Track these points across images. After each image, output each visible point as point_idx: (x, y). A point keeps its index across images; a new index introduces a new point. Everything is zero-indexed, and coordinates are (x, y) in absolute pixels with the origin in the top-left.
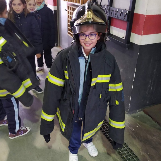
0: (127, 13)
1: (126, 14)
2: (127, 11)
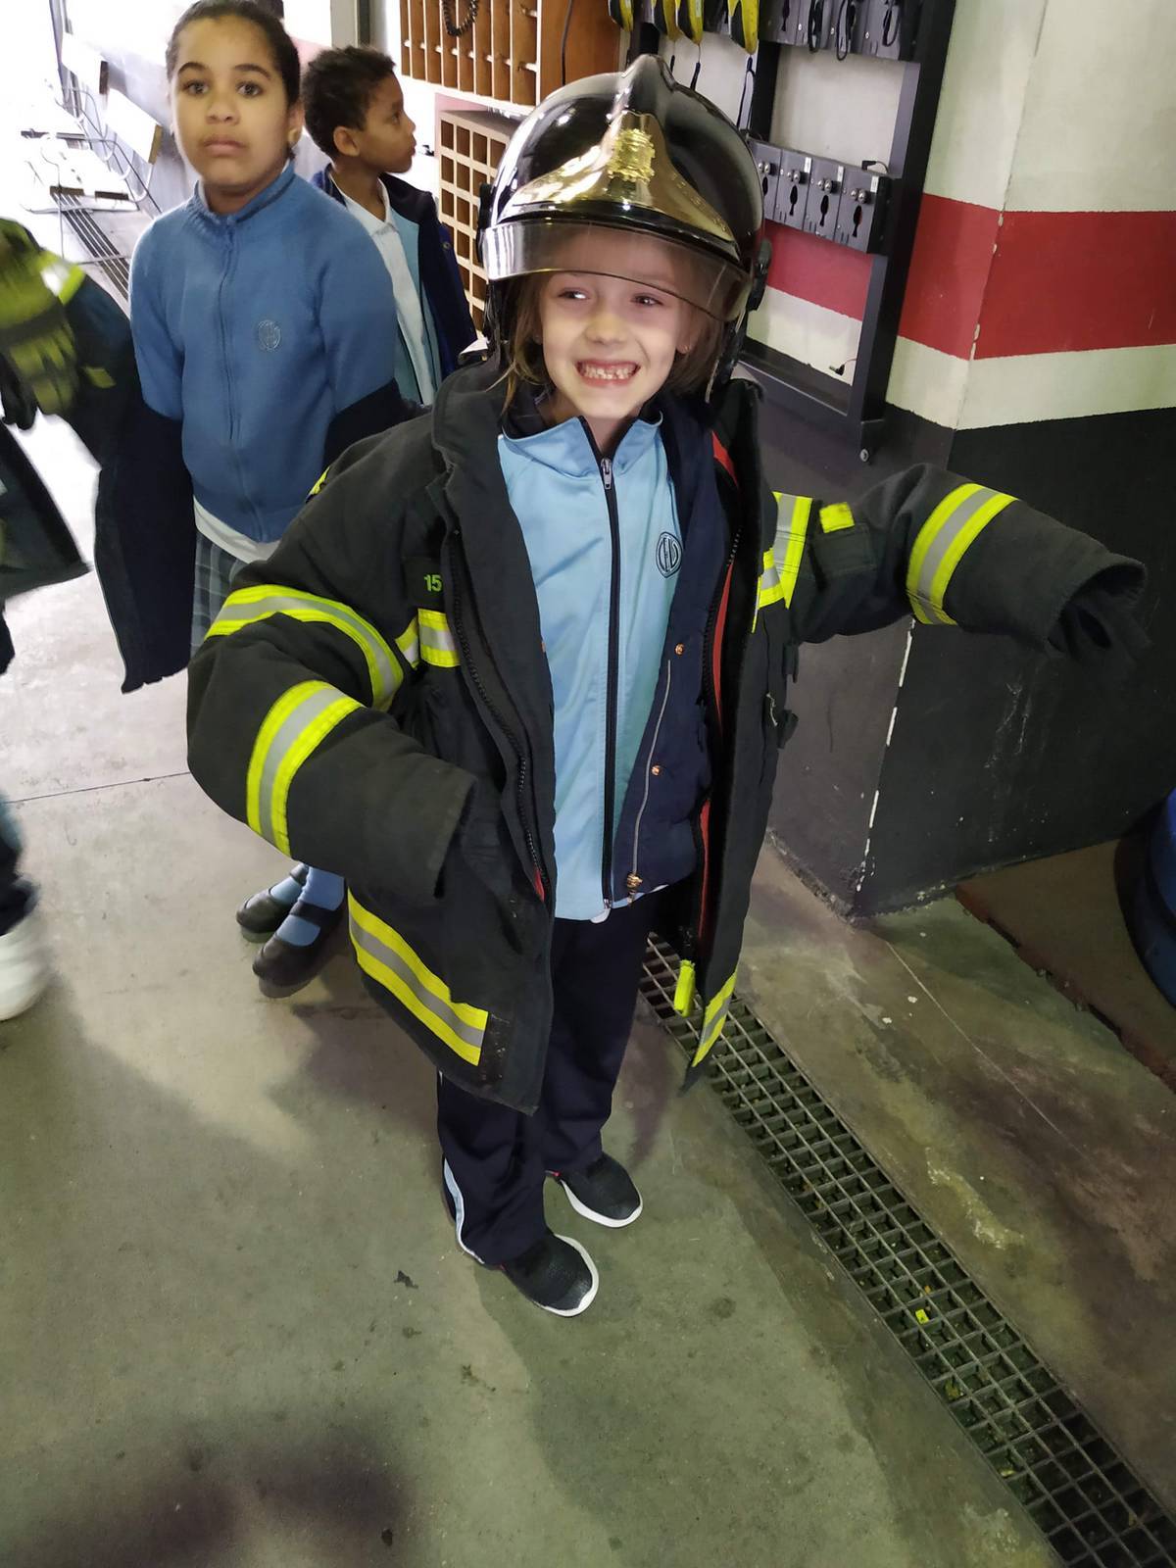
0: (874, 189)
1: (869, 197)
2: (875, 180)
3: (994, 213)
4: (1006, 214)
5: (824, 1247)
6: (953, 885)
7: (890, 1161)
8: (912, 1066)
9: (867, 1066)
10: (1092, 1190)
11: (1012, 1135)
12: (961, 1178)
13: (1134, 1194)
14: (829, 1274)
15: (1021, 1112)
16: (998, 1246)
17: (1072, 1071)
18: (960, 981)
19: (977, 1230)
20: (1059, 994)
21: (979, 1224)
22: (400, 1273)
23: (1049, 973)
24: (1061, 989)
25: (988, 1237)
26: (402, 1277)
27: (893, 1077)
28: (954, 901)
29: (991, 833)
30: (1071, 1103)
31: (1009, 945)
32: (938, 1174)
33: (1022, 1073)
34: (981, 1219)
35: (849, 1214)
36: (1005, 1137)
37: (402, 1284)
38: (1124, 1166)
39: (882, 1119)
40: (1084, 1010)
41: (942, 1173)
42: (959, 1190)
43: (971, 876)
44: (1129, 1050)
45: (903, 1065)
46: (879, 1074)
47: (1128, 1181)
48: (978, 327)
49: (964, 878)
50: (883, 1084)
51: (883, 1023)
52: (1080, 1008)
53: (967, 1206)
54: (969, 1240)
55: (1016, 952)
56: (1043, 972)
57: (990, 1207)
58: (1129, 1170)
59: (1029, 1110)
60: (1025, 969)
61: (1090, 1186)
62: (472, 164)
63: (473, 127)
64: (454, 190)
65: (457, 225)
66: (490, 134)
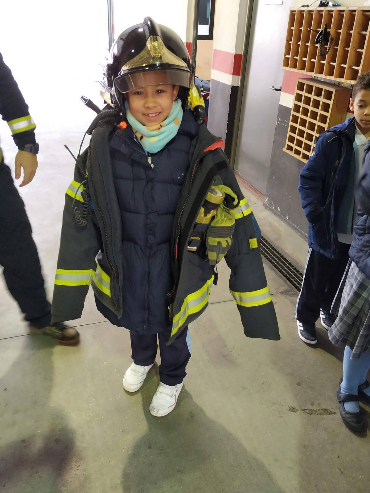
62: (313, 97)
63: (315, 85)
64: (302, 105)
65: (300, 116)
66: (324, 88)
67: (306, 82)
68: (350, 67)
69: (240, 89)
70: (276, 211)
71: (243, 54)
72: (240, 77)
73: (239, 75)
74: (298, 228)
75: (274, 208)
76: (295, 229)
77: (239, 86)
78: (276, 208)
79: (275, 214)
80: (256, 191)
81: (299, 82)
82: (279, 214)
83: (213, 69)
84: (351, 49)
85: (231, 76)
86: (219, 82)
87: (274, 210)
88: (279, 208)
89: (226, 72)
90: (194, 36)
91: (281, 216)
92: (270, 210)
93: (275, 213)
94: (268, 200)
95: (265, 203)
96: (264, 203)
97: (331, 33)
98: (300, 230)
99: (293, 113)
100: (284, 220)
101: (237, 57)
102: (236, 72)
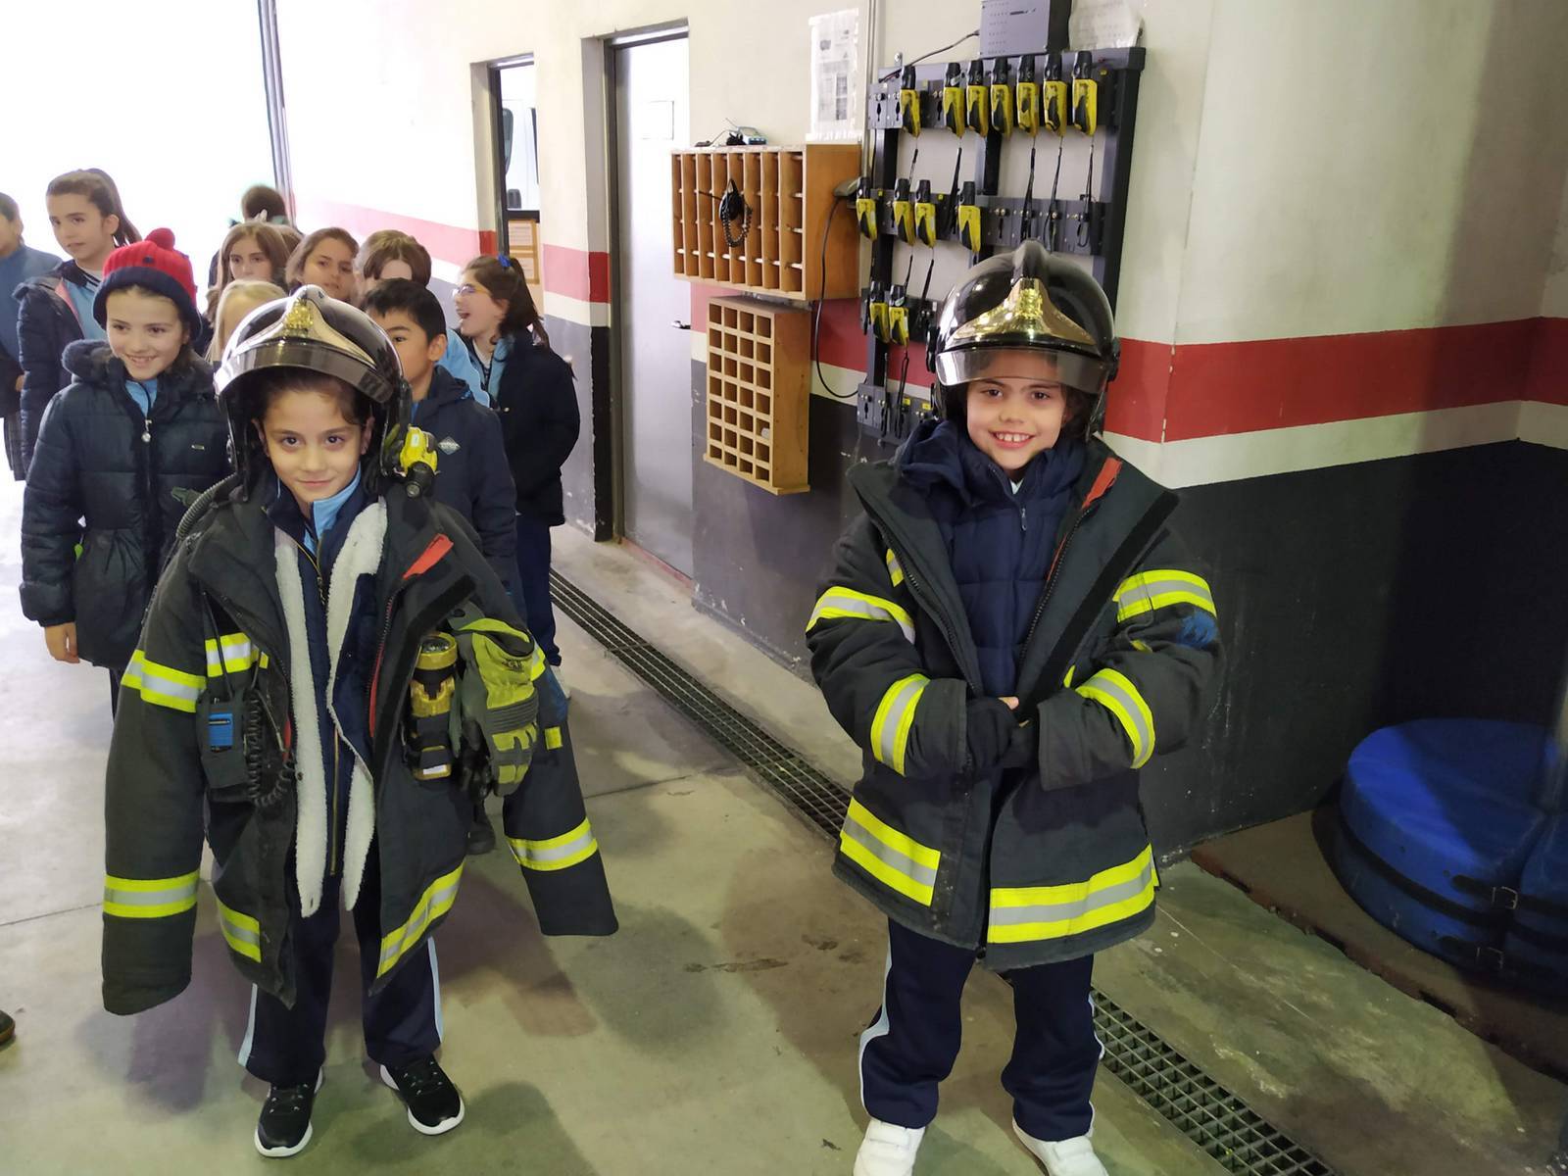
3: (1167, 347)
4: (1177, 347)
5: (1148, 1107)
6: (1188, 850)
7: (1184, 1045)
8: (1186, 981)
9: (1150, 983)
10: (1345, 1056)
11: (1275, 1023)
12: (1242, 1054)
13: (1376, 1056)
14: (1156, 1123)
15: (1277, 1007)
16: (1281, 1097)
17: (1311, 976)
18: (1209, 920)
19: (1262, 1087)
20: (1289, 925)
21: (1262, 1083)
22: (825, 1141)
23: (1278, 909)
24: (1290, 919)
25: (1271, 1091)
26: (826, 1143)
27: (1171, 988)
28: (1191, 863)
29: (1213, 805)
30: (1315, 998)
31: (1241, 892)
32: (1223, 1052)
33: (1271, 979)
34: (1264, 1080)
35: (1161, 1085)
36: (1269, 1025)
37: (828, 1148)
38: (1365, 1038)
39: (1171, 1018)
40: (1311, 934)
41: (1226, 1051)
42: (1242, 1061)
43: (1202, 842)
44: (1351, 959)
45: (1179, 980)
46: (1162, 988)
47: (1370, 1048)
48: (1165, 421)
49: (1196, 844)
50: (1166, 995)
51: (1156, 952)
52: (1308, 932)
53: (1251, 1072)
54: (1257, 1093)
55: (1249, 897)
56: (1273, 909)
57: (1269, 1071)
58: (1370, 1041)
59: (1284, 1006)
60: (1258, 909)
61: (1342, 1053)
62: (739, 333)
63: (740, 308)
64: (723, 352)
65: (724, 377)
66: (757, 312)
67: (724, 304)
68: (788, 266)
69: (611, 334)
70: (720, 612)
71: (608, 252)
72: (609, 305)
73: (606, 302)
74: (765, 642)
75: (714, 605)
76: (761, 645)
77: (609, 326)
78: (719, 605)
79: (718, 621)
80: (678, 574)
81: (711, 305)
82: (727, 617)
83: (547, 290)
84: (782, 228)
85: (587, 305)
86: (563, 321)
87: (716, 610)
88: (723, 602)
89: (576, 297)
90: (497, 214)
91: (729, 621)
92: (708, 611)
93: (718, 618)
94: (700, 590)
95: (696, 598)
96: (693, 599)
97: (746, 199)
98: (769, 645)
99: (711, 373)
100: (737, 629)
101: (596, 260)
102: (597, 294)
